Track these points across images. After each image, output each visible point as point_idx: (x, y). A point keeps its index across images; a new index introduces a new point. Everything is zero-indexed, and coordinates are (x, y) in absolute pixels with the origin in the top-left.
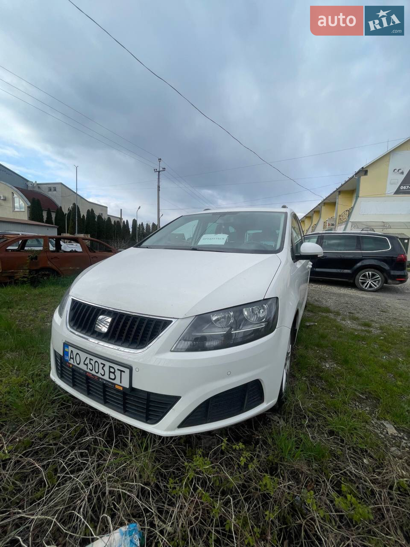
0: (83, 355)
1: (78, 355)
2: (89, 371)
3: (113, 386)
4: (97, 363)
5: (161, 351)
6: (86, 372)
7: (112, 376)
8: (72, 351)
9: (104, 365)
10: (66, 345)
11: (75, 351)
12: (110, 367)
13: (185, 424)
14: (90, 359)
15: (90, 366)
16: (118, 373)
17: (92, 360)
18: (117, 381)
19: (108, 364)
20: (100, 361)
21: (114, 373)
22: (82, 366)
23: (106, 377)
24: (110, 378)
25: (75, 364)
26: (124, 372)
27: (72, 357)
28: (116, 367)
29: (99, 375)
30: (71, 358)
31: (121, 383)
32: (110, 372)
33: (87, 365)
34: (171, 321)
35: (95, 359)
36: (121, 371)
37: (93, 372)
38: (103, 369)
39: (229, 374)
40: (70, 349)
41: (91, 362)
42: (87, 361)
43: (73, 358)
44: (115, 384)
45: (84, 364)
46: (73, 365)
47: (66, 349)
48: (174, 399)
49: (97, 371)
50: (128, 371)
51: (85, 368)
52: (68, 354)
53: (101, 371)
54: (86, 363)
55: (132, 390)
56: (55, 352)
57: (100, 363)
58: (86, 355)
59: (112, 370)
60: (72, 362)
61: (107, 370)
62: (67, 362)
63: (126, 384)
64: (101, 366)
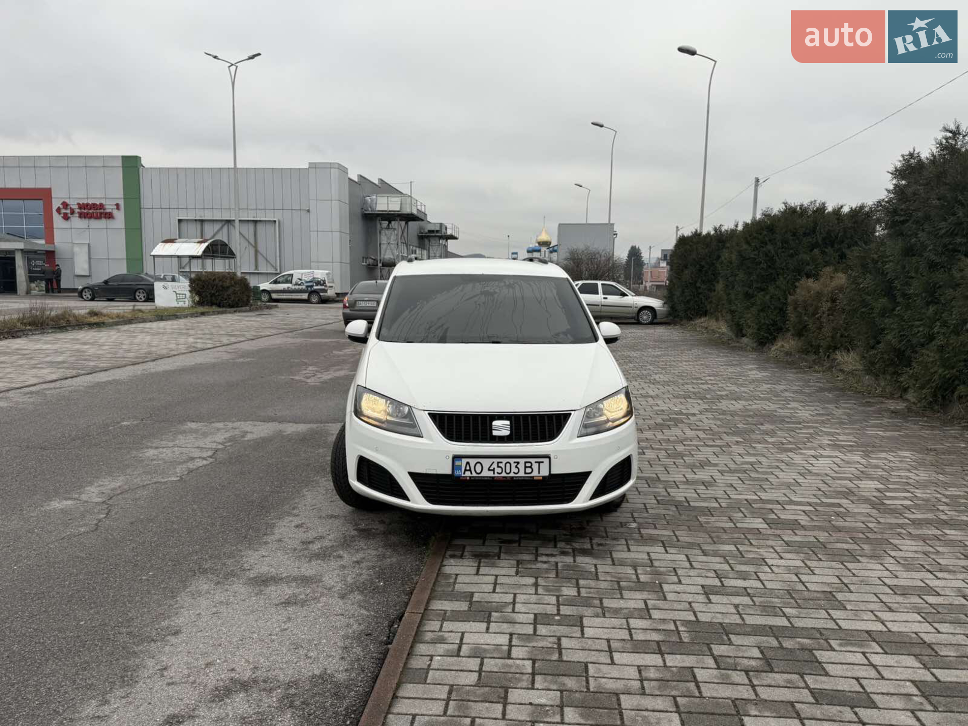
0: (486, 463)
1: (478, 465)
2: (496, 475)
3: (531, 479)
4: (508, 465)
5: (571, 438)
6: (494, 477)
7: (528, 470)
8: (468, 463)
9: (518, 463)
10: (456, 458)
11: (472, 462)
12: (526, 463)
13: (595, 495)
14: (498, 463)
15: (499, 470)
16: (535, 466)
17: (501, 462)
18: (535, 474)
19: (522, 461)
20: (512, 461)
21: (531, 467)
22: (486, 473)
23: (522, 474)
24: (525, 473)
25: (474, 474)
26: (543, 462)
27: (468, 468)
28: (533, 460)
29: (512, 475)
30: (466, 470)
31: (539, 473)
32: (526, 467)
33: (494, 470)
34: (570, 414)
35: (504, 461)
36: (539, 463)
37: (504, 474)
38: (516, 467)
39: (619, 449)
40: (464, 461)
41: (500, 465)
42: (495, 466)
43: (470, 470)
44: (533, 477)
45: (489, 470)
46: (470, 477)
47: (457, 463)
48: (586, 475)
49: (508, 471)
50: (546, 461)
51: (491, 474)
52: (460, 467)
53: (514, 470)
54: (492, 468)
55: (552, 476)
56: (414, 476)
57: (512, 463)
58: (491, 460)
59: (529, 465)
60: (468, 474)
61: (521, 466)
62: (459, 477)
63: (545, 472)
64: (514, 465)
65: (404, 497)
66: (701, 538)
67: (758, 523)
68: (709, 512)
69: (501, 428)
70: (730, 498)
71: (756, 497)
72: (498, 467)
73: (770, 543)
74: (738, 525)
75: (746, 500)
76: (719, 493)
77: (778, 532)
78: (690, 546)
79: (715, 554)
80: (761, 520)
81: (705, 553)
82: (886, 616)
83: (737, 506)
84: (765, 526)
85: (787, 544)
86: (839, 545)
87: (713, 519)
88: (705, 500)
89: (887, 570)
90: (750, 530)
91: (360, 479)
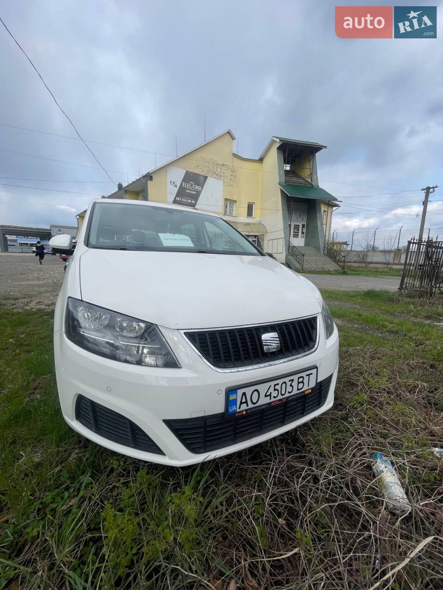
0: (263, 388)
1: (255, 394)
2: (273, 399)
3: (303, 394)
4: (284, 385)
5: (325, 343)
6: (270, 403)
7: (301, 385)
8: (244, 394)
9: (292, 380)
10: (231, 391)
11: (248, 391)
12: (299, 378)
14: (275, 385)
15: (275, 394)
16: (306, 380)
17: (278, 384)
18: (306, 388)
19: (295, 377)
20: (286, 380)
21: (302, 382)
22: (264, 401)
23: (295, 392)
24: (298, 390)
25: (251, 406)
26: (312, 374)
27: (244, 400)
28: (304, 374)
29: (287, 395)
30: (241, 403)
31: (309, 386)
32: (299, 383)
33: (270, 395)
34: (317, 317)
35: (280, 381)
36: (309, 375)
37: (280, 397)
38: (291, 385)
40: (240, 392)
41: (277, 387)
42: (272, 389)
43: (246, 402)
44: (304, 392)
45: (266, 396)
46: (246, 410)
47: (232, 397)
48: (331, 377)
49: (283, 392)
50: (314, 371)
51: (267, 400)
52: (235, 402)
53: (289, 389)
54: (268, 394)
56: (172, 424)
57: (287, 382)
58: (267, 385)
59: (301, 380)
60: (244, 407)
61: (295, 384)
62: (235, 412)
63: (313, 384)
64: (289, 384)
65: (156, 450)
69: (271, 341)
72: (275, 390)
91: (79, 416)
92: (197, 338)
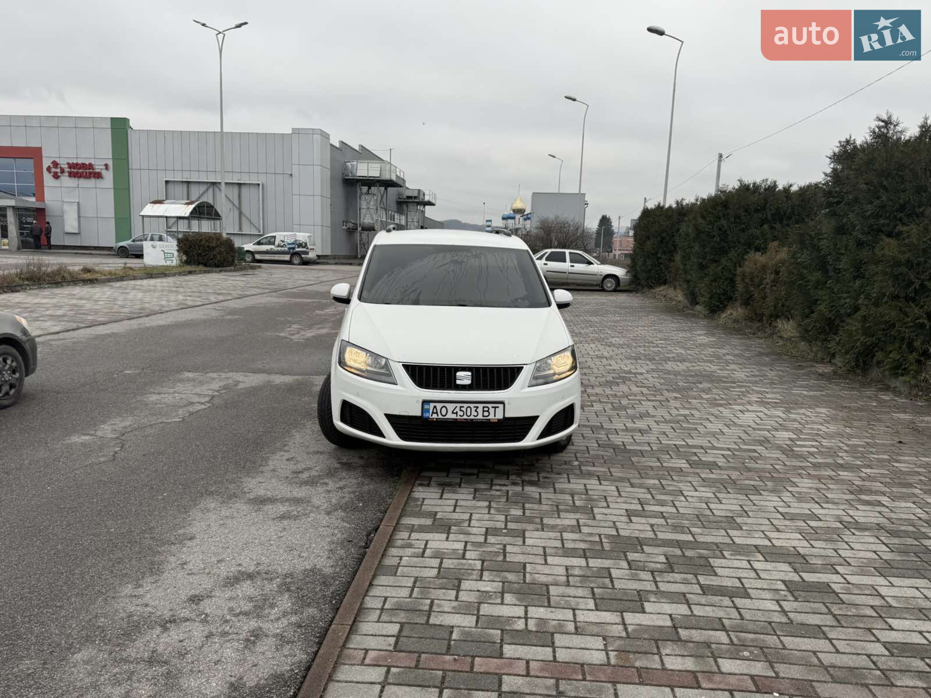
0: (451, 407)
1: (444, 409)
2: (459, 417)
3: (488, 421)
4: (469, 409)
5: (523, 388)
6: (456, 419)
7: (486, 414)
8: (435, 407)
9: (477, 407)
10: (425, 402)
11: (439, 406)
12: (484, 407)
13: (542, 436)
14: (461, 407)
15: (461, 413)
16: (492, 411)
17: (463, 407)
18: (491, 417)
19: (481, 406)
20: (472, 405)
21: (488, 411)
22: (450, 416)
23: (480, 417)
24: (483, 416)
25: (440, 416)
26: (498, 407)
27: (435, 411)
28: (490, 406)
29: (472, 417)
30: (433, 413)
31: (495, 416)
32: (484, 411)
33: (457, 413)
34: (522, 367)
35: (466, 405)
36: (495, 408)
37: (465, 417)
38: (476, 411)
40: (432, 405)
42: (458, 409)
43: (437, 413)
44: (490, 420)
45: (453, 413)
46: (437, 419)
47: (426, 407)
48: (535, 418)
49: (469, 414)
50: (501, 406)
51: (454, 416)
52: (428, 411)
53: (474, 413)
54: (455, 411)
55: (506, 419)
56: (389, 417)
57: (472, 407)
58: (454, 405)
59: (486, 409)
60: (435, 416)
61: (480, 410)
62: (427, 418)
63: (500, 416)
64: (473, 409)
65: (381, 434)
66: (632, 474)
67: (682, 464)
68: (642, 453)
69: (464, 378)
70: (661, 443)
71: (684, 443)
72: (461, 410)
73: (689, 479)
74: (665, 464)
75: (675, 445)
76: (652, 439)
77: (698, 471)
78: (621, 480)
79: (641, 486)
80: (684, 461)
81: (632, 486)
82: (773, 535)
83: (666, 450)
84: (688, 466)
85: (703, 480)
86: (747, 482)
87: (644, 459)
88: (639, 444)
89: (783, 501)
90: (673, 469)
91: (343, 420)
92: (410, 368)
